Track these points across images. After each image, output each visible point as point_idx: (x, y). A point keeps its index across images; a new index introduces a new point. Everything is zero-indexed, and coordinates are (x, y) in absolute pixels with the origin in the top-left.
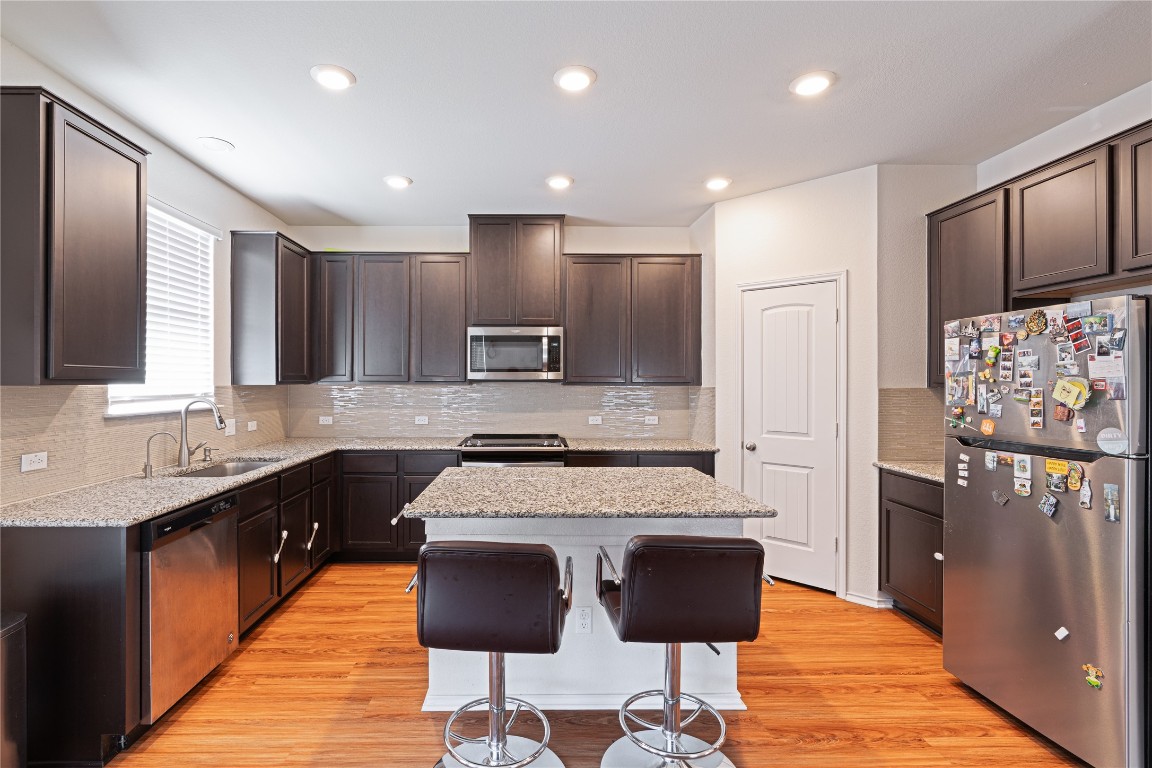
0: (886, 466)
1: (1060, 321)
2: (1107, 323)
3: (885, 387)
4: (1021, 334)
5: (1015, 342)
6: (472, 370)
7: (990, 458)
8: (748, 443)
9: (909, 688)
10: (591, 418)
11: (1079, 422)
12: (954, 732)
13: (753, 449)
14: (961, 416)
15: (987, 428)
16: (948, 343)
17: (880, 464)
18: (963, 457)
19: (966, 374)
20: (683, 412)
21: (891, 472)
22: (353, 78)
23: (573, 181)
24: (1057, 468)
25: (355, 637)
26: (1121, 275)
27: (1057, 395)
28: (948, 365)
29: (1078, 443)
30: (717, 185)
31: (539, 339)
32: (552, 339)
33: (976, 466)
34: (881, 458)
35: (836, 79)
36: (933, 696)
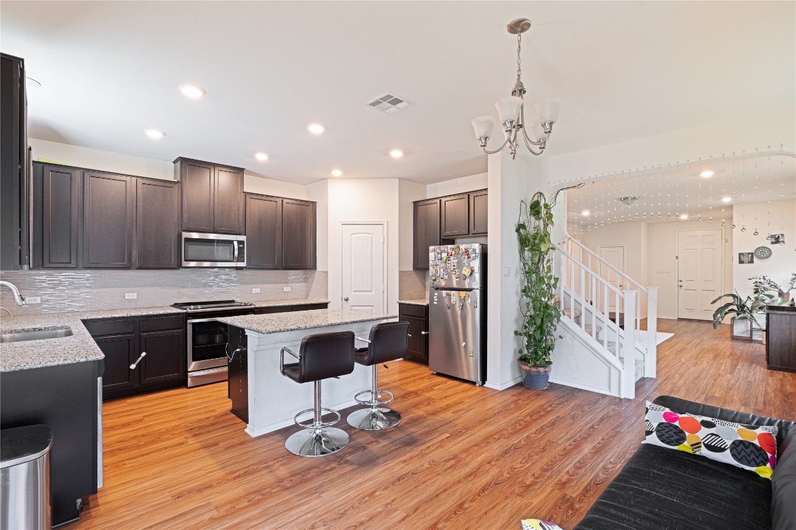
0: (403, 302)
1: (464, 250)
2: (474, 250)
3: (403, 269)
4: (453, 253)
5: (451, 255)
6: (185, 260)
7: (444, 292)
8: (345, 297)
9: (421, 378)
10: (253, 290)
11: (467, 280)
12: (439, 385)
13: (347, 300)
14: (435, 280)
15: (443, 284)
16: (430, 254)
17: (400, 301)
18: (436, 294)
19: (436, 265)
20: (304, 284)
21: (404, 304)
22: (205, 93)
23: (270, 157)
24: (463, 294)
25: (164, 430)
26: (471, 235)
27: (463, 272)
28: (430, 262)
29: (467, 287)
30: (337, 173)
31: (231, 242)
32: (240, 242)
33: (440, 297)
34: (399, 300)
35: (405, 153)
36: (429, 379)
